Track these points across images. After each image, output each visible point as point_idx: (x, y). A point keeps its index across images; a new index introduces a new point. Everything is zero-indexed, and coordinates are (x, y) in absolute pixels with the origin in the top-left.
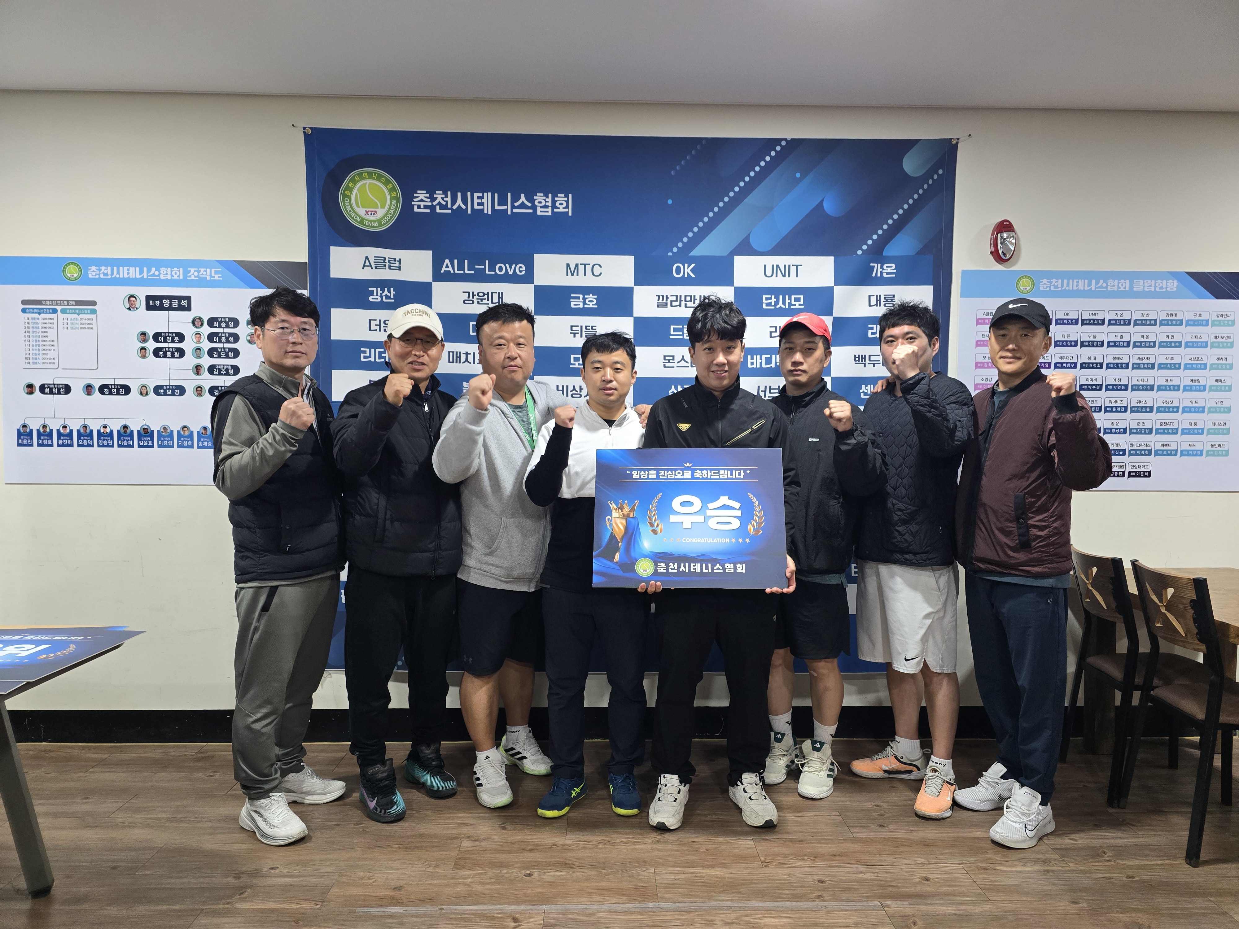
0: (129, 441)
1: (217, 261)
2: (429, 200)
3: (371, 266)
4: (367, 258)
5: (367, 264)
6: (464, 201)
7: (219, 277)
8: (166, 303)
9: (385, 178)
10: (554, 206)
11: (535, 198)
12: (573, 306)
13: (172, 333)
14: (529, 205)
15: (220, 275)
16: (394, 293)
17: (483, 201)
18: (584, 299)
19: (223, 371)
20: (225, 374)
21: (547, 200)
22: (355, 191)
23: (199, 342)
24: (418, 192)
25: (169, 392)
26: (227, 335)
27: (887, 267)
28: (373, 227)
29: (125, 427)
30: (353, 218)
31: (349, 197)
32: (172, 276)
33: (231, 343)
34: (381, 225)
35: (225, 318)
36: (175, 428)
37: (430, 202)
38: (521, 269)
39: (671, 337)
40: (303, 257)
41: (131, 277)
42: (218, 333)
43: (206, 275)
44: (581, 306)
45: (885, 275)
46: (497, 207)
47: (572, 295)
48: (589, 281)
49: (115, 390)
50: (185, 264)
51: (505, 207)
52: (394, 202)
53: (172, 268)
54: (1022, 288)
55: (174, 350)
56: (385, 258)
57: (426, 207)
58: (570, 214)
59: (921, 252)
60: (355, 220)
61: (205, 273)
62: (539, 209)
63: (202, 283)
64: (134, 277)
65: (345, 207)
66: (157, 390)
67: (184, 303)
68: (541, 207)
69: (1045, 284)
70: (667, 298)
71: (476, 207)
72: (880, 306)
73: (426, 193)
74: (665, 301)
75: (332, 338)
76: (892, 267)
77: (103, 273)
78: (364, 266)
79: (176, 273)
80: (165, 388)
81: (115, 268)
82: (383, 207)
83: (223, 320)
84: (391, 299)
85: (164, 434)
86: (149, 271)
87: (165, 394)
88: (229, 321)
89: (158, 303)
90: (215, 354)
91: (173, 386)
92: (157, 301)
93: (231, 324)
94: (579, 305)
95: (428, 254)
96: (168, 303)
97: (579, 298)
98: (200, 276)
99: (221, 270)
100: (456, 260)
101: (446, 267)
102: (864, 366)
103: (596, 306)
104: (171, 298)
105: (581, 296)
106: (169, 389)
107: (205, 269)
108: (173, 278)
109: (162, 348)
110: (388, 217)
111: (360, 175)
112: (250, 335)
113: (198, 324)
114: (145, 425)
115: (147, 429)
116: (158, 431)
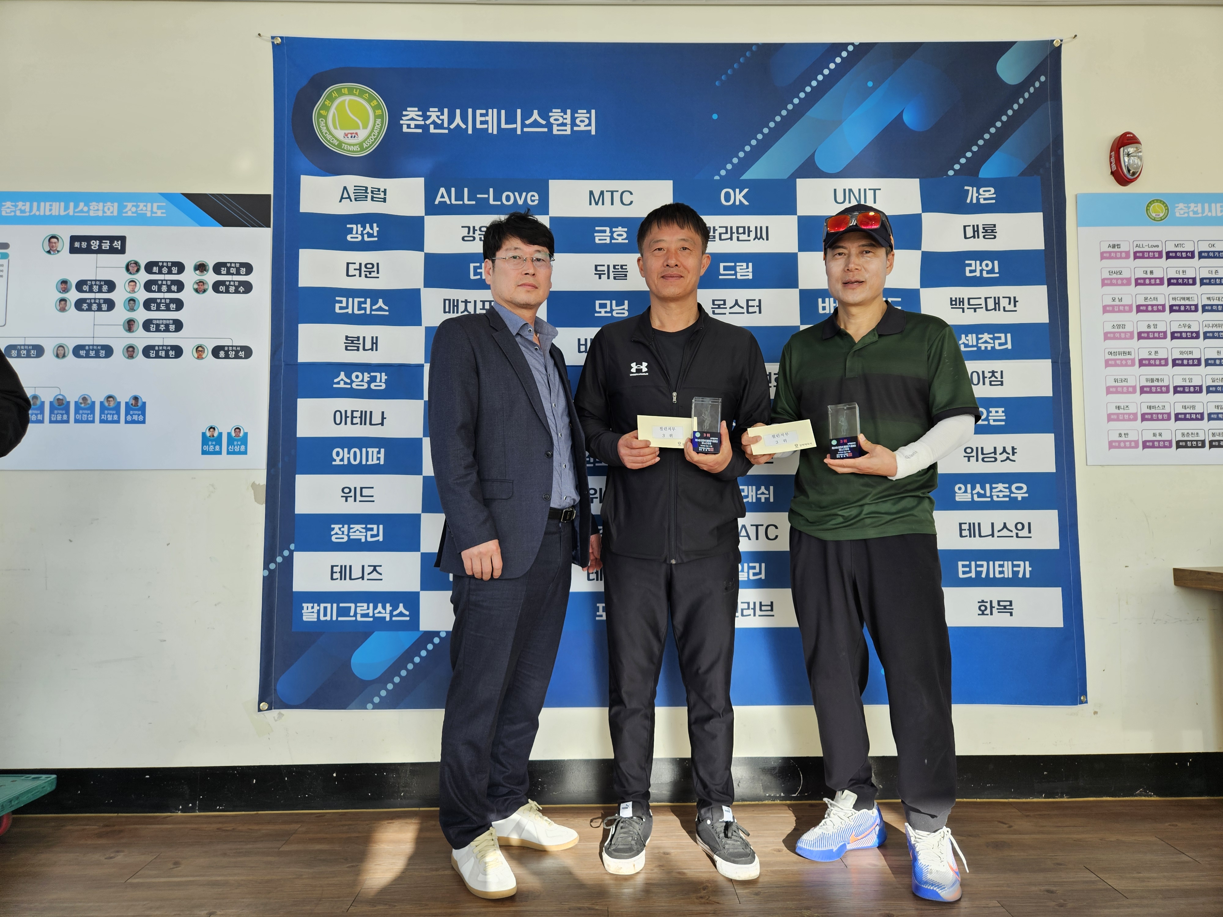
0: (39, 415)
1: (161, 194)
2: (421, 119)
3: (349, 198)
4: (345, 188)
5: (346, 195)
6: (464, 119)
7: (162, 213)
10: (573, 124)
11: (550, 114)
12: (597, 241)
13: (100, 281)
14: (544, 122)
15: (164, 211)
16: (378, 229)
17: (487, 118)
18: (612, 233)
19: (162, 327)
20: (164, 331)
21: (565, 116)
22: (332, 110)
23: (133, 291)
24: (409, 109)
25: (92, 353)
26: (169, 283)
27: (984, 191)
28: (354, 151)
29: (35, 397)
31: (325, 117)
32: (104, 212)
33: (174, 292)
34: (362, 149)
35: (167, 262)
36: (98, 397)
37: (422, 120)
38: (533, 199)
40: (267, 188)
41: (53, 214)
42: (157, 280)
44: (608, 241)
45: (982, 201)
46: (503, 126)
47: (596, 228)
48: (617, 211)
49: (25, 352)
50: (120, 198)
51: (514, 126)
52: (379, 121)
53: (105, 202)
54: (1154, 215)
55: (102, 301)
56: (367, 188)
57: (417, 127)
58: (593, 133)
59: (1026, 173)
60: (332, 143)
61: (144, 208)
62: (555, 128)
63: (141, 220)
64: (57, 214)
65: (320, 128)
66: (77, 351)
67: (117, 244)
68: (558, 125)
69: (1181, 209)
71: (479, 126)
72: (978, 237)
73: (418, 111)
75: (300, 285)
76: (990, 191)
77: (20, 210)
78: (342, 198)
79: (109, 209)
80: (87, 348)
81: (35, 204)
82: (365, 127)
83: (165, 264)
84: (373, 237)
85: (83, 405)
86: (76, 206)
87: (87, 356)
88: (172, 265)
89: (84, 245)
90: (153, 306)
91: (97, 346)
92: (83, 243)
93: (175, 270)
94: (606, 240)
95: (419, 183)
96: (98, 244)
97: (605, 231)
98: (139, 212)
99: (164, 204)
100: (453, 190)
101: (441, 198)
102: (963, 312)
103: (627, 241)
104: (101, 239)
105: (608, 229)
106: (92, 350)
107: (145, 204)
108: (105, 215)
109: (86, 299)
110: (372, 139)
111: (339, 91)
112: (197, 283)
113: (133, 270)
114: (60, 395)
115: (62, 400)
116: (76, 403)
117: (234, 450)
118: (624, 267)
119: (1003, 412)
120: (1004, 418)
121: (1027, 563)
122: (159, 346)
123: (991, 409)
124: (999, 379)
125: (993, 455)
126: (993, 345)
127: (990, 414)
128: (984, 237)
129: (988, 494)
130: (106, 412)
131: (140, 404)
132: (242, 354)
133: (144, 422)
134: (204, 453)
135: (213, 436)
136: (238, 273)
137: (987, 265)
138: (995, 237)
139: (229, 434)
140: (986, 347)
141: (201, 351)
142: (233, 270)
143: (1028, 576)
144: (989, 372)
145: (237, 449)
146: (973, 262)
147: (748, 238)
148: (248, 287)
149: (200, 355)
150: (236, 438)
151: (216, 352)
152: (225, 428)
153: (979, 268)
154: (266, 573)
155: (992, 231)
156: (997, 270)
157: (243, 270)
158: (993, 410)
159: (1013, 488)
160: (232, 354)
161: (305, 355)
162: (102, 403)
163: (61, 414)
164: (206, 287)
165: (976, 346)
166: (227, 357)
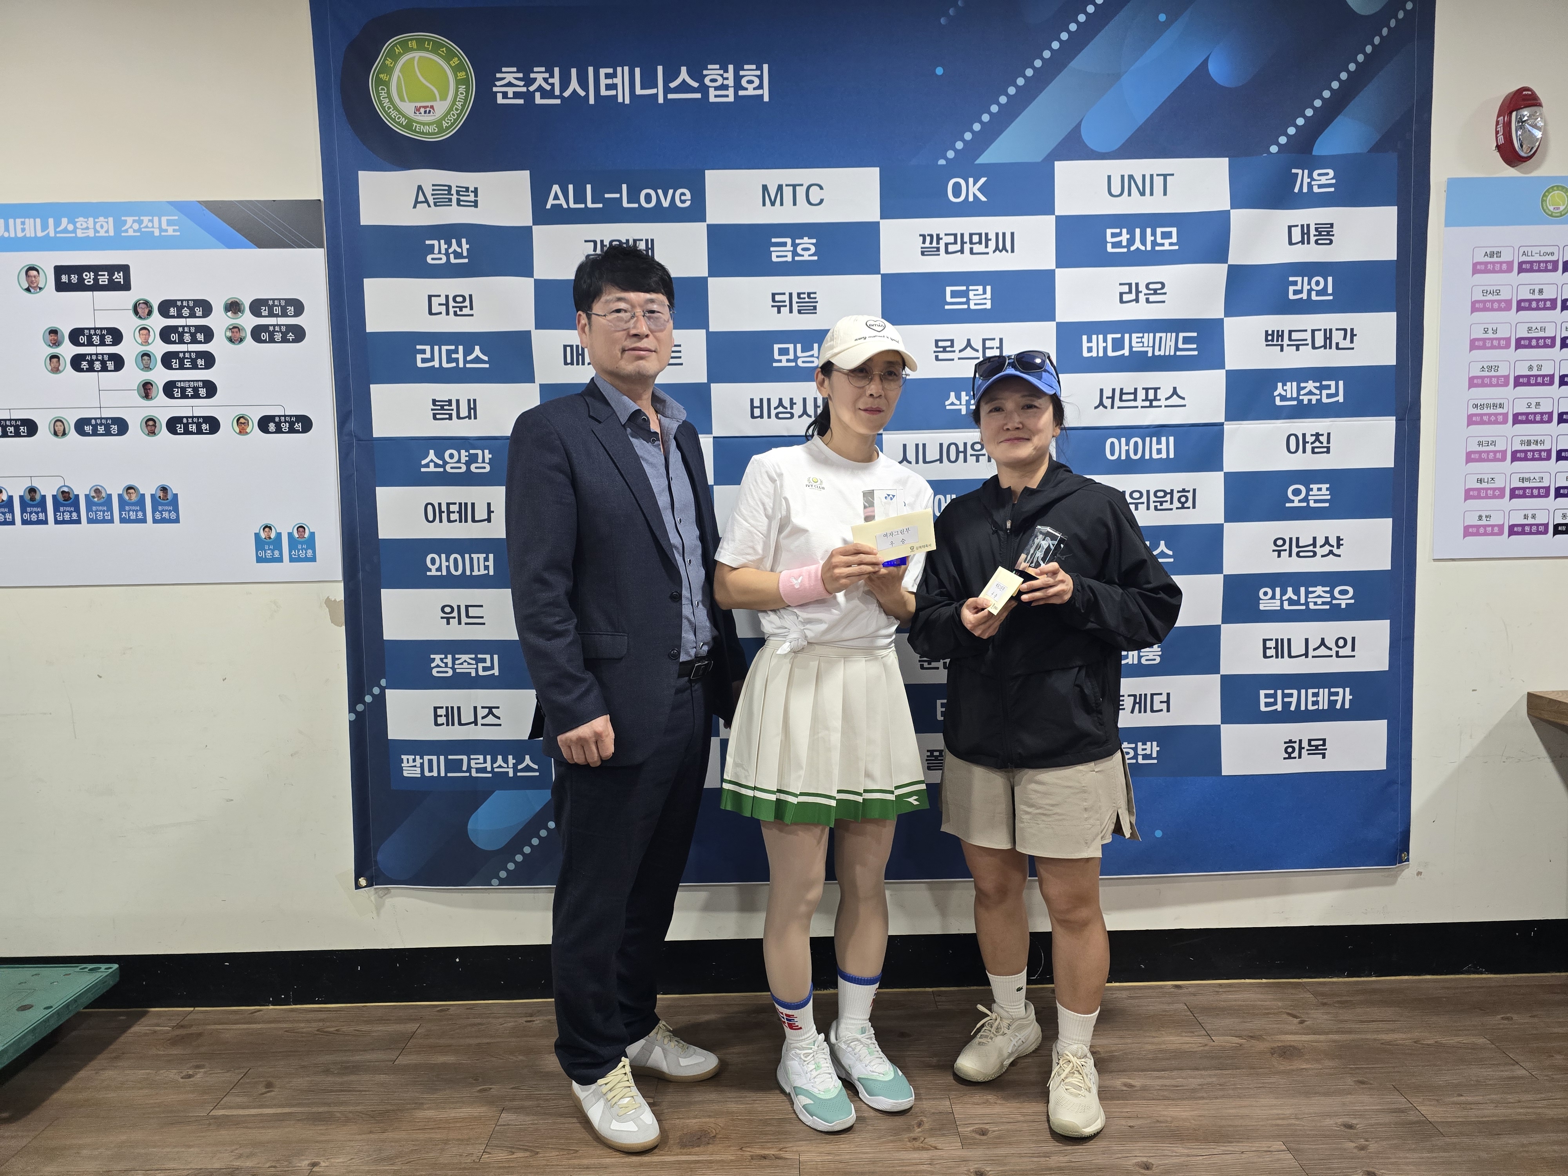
0: (40, 514)
1: (171, 203)
2: (522, 83)
3: (426, 201)
4: (420, 188)
5: (421, 198)
6: (583, 84)
7: (174, 230)
8: (89, 278)
9: (448, 49)
10: (738, 86)
11: (705, 72)
12: (774, 259)
13: (101, 329)
14: (695, 85)
15: (177, 228)
16: (468, 246)
17: (615, 81)
18: (795, 246)
19: (190, 392)
20: (193, 397)
21: (725, 75)
22: (396, 73)
23: (146, 342)
24: (504, 69)
25: (101, 430)
26: (193, 330)
27: (1319, 175)
28: (429, 134)
29: (32, 490)
30: (394, 120)
31: (387, 84)
32: (96, 231)
33: (200, 342)
34: (441, 130)
35: (188, 301)
36: (115, 489)
37: (523, 86)
38: (683, 198)
39: (947, 307)
40: (315, 191)
41: (28, 235)
42: (177, 327)
43: (153, 227)
44: (789, 259)
45: (1316, 189)
46: (639, 91)
47: (774, 240)
48: (802, 214)
49: (12, 429)
50: (116, 211)
51: (654, 91)
52: (462, 88)
53: (96, 217)
54: (1551, 208)
55: (106, 358)
56: (450, 187)
57: (516, 95)
58: (766, 99)
59: (1378, 148)
60: (398, 123)
61: (150, 225)
62: (712, 92)
63: (146, 241)
64: (33, 235)
65: (380, 101)
66: (81, 426)
67: (119, 277)
68: (716, 89)
70: (939, 239)
71: (603, 92)
72: (1309, 243)
73: (517, 72)
74: (934, 244)
75: (369, 329)
76: (1327, 174)
78: (416, 202)
79: (102, 227)
80: (93, 422)
81: (2, 222)
82: (443, 98)
83: (185, 304)
84: (462, 257)
85: (96, 499)
86: (57, 224)
87: (95, 433)
88: (195, 306)
89: (74, 279)
90: (175, 363)
91: (107, 419)
92: (73, 276)
93: (199, 311)
94: (786, 256)
95: (523, 177)
96: (92, 277)
97: (784, 244)
98: (143, 230)
99: (177, 218)
100: (571, 187)
101: (554, 199)
102: (1282, 350)
103: (815, 258)
104: (96, 269)
105: (789, 241)
106: (101, 425)
107: (151, 218)
108: (97, 235)
109: (85, 355)
110: (454, 115)
111: (404, 44)
112: (230, 329)
113: (144, 313)
114: (65, 486)
115: (68, 493)
116: (87, 496)
117: (299, 555)
118: (812, 296)
119: (1327, 489)
120: (1329, 497)
121: (1347, 690)
122: (187, 418)
123: (1311, 486)
124: (1325, 444)
125: (1311, 548)
126: (1319, 397)
127: (1311, 493)
128: (1316, 242)
129: (1303, 601)
130: (127, 508)
131: (170, 496)
132: (298, 426)
133: (177, 521)
134: (259, 560)
135: (270, 538)
136: (284, 314)
137: (1318, 283)
138: (1331, 242)
139: (290, 535)
140: (1310, 400)
141: (244, 423)
142: (277, 310)
143: (1347, 706)
144: (1312, 435)
145: (302, 554)
146: (1299, 279)
147: (986, 250)
148: (299, 334)
149: (243, 429)
150: (300, 540)
151: (264, 424)
152: (284, 527)
153: (1306, 287)
154: (353, 717)
155: (1328, 235)
156: (1330, 291)
157: (291, 310)
158: (1314, 487)
159: (1336, 592)
160: (285, 427)
161: (381, 428)
162: (119, 495)
163: (68, 511)
164: (242, 334)
165: (1297, 399)
166: (279, 430)
